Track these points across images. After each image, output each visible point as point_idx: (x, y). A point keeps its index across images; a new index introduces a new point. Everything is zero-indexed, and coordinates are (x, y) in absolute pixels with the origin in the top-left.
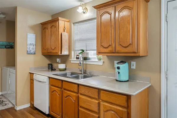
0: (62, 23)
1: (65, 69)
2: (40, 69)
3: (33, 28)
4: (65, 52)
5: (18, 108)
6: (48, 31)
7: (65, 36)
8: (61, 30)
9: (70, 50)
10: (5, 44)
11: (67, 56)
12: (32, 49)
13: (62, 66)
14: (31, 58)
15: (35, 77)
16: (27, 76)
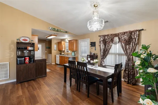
0: (63, 42)
1: (64, 54)
2: (58, 54)
3: (56, 43)
4: (63, 50)
5: (52, 64)
6: (60, 44)
7: (64, 46)
8: (62, 44)
9: (65, 50)
10: (48, 47)
11: (64, 51)
12: (55, 49)
13: (63, 53)
14: (55, 51)
15: (57, 56)
16: (54, 56)
